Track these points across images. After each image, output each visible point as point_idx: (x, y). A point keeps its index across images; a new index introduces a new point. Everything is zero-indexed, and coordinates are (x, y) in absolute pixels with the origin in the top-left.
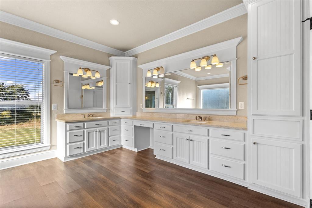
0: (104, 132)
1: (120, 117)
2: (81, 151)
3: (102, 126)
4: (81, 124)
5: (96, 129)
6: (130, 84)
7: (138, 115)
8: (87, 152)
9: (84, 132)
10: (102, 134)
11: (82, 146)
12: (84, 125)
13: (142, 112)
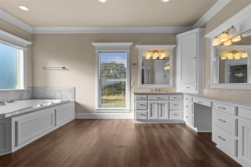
0: (164, 105)
1: (182, 93)
2: (145, 117)
3: (162, 99)
4: (145, 96)
5: (157, 101)
6: (195, 58)
7: (205, 92)
8: (149, 119)
9: (147, 102)
10: (163, 106)
11: (146, 114)
12: (147, 97)
13: (210, 88)
